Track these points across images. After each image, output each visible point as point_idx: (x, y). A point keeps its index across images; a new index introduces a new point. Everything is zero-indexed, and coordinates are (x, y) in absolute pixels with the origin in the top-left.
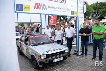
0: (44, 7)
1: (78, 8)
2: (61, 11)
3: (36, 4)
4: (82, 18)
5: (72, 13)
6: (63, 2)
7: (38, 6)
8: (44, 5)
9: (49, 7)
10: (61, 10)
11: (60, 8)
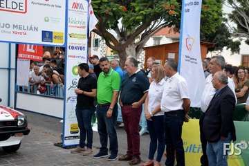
1: (69, 24)
2: (10, 33)
4: (82, 48)
5: (47, 36)
6: (17, 10)
10: (11, 29)
11: (6, 26)
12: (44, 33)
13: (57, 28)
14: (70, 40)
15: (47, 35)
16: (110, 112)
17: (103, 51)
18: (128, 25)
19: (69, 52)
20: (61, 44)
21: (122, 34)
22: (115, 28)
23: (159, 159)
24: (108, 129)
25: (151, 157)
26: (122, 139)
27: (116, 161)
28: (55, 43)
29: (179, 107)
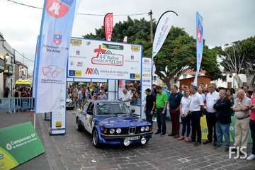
0: (96, 72)
1: (143, 70)
2: (115, 75)
3: (88, 69)
4: (149, 81)
7: (89, 71)
8: (96, 69)
9: (101, 71)
10: (116, 73)
11: (115, 72)
12: (131, 74)
13: (137, 72)
14: (143, 77)
15: (132, 75)
16: (163, 112)
17: (158, 82)
18: (170, 69)
19: (143, 83)
20: (139, 79)
21: (167, 74)
22: (164, 70)
23: (188, 136)
24: (162, 121)
25: (183, 135)
26: (169, 126)
27: (166, 136)
28: (136, 79)
29: (199, 110)
